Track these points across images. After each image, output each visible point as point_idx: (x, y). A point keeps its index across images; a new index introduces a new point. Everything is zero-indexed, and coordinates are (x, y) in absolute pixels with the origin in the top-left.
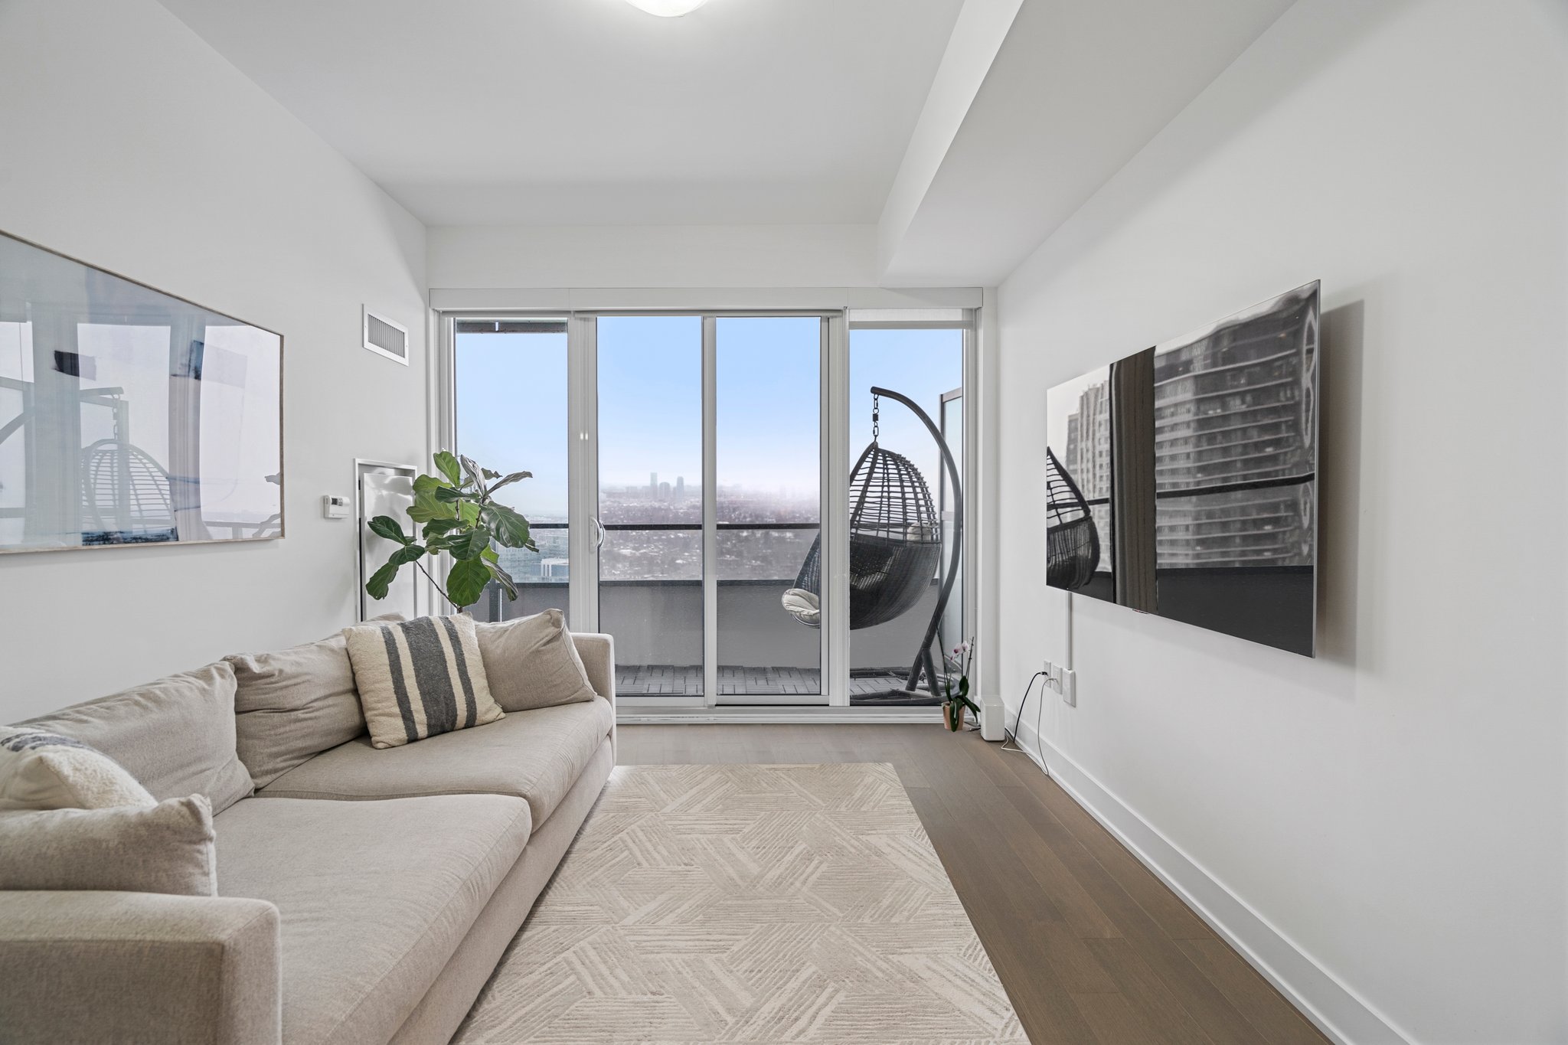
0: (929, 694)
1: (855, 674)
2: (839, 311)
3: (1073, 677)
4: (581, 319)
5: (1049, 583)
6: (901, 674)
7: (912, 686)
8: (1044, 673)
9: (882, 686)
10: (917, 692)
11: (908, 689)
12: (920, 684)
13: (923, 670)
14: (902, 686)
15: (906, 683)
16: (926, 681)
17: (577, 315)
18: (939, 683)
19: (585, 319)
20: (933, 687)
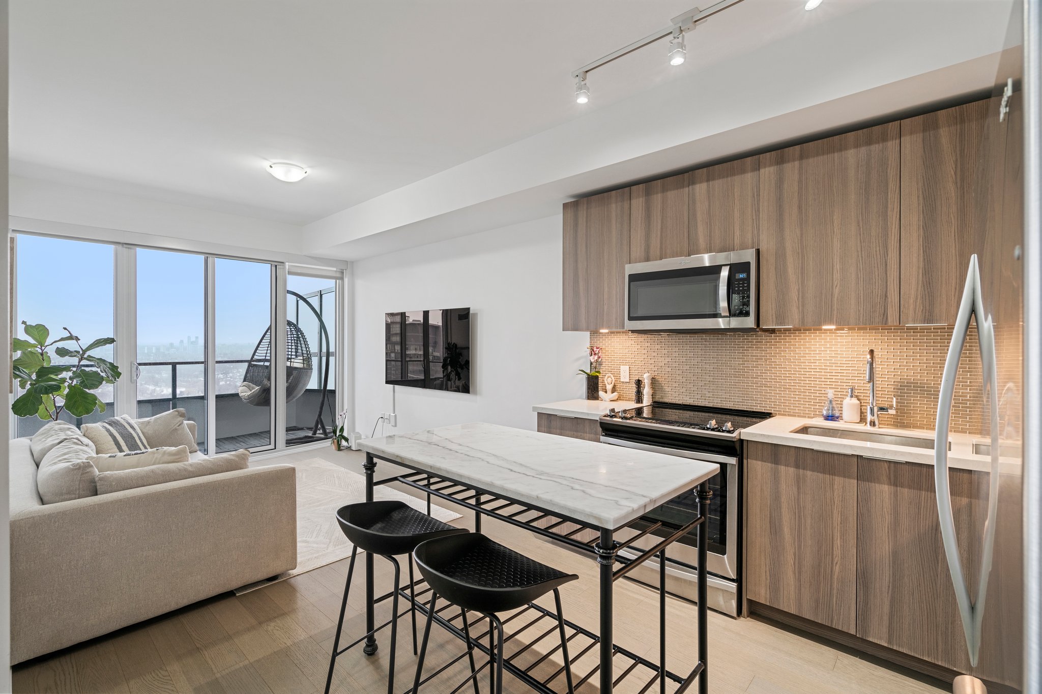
0: (322, 436)
1: (288, 430)
2: (283, 263)
3: (396, 416)
4: (126, 248)
5: (386, 383)
6: (310, 429)
7: (315, 433)
8: (382, 418)
9: (301, 434)
10: (317, 435)
11: (312, 434)
12: (318, 432)
13: (319, 426)
14: (310, 434)
15: (312, 432)
16: (321, 430)
17: (125, 246)
18: (327, 431)
19: (129, 248)
20: (325, 432)
